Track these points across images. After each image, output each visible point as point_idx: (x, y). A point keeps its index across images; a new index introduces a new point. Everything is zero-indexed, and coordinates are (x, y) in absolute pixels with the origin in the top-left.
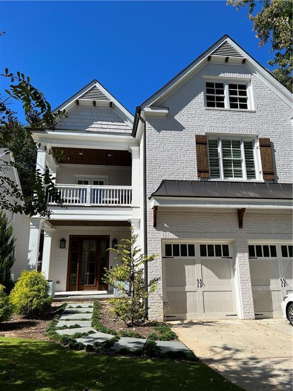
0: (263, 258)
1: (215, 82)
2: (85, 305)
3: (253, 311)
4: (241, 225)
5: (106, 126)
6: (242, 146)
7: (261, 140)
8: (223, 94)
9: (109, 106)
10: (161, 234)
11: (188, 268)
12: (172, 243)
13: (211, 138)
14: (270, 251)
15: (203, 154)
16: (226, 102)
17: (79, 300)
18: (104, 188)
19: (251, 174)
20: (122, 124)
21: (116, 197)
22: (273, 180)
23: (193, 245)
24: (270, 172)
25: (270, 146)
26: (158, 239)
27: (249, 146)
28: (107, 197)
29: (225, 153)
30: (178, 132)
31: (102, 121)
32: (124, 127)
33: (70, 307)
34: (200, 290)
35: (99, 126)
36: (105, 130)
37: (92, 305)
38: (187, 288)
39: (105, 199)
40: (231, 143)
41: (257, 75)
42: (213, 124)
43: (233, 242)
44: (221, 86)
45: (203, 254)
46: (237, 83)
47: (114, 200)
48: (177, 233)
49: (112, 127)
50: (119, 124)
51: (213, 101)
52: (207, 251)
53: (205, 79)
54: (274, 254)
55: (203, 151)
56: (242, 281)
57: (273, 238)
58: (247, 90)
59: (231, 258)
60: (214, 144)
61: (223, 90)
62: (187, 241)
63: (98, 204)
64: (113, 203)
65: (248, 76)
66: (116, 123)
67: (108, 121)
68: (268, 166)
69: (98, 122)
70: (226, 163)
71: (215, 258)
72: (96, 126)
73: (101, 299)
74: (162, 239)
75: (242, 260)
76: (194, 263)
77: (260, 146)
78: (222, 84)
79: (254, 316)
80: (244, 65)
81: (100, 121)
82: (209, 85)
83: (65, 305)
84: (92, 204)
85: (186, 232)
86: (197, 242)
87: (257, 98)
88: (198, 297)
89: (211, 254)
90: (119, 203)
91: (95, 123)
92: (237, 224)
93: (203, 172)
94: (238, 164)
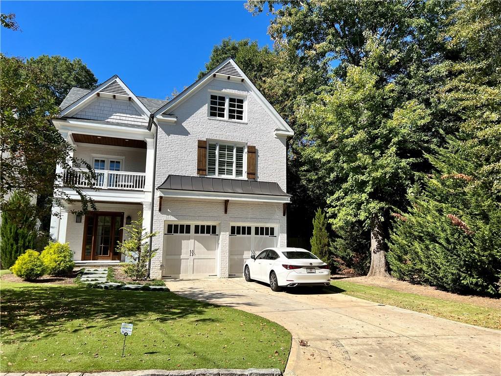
0: (241, 235)
1: (218, 95)
2: (101, 270)
3: (227, 272)
4: (226, 212)
5: (124, 118)
6: (235, 151)
7: (249, 147)
8: (224, 106)
9: (128, 99)
10: (165, 217)
11: (184, 243)
12: (173, 223)
13: (211, 143)
14: (246, 231)
15: (202, 156)
16: (226, 113)
17: (95, 266)
18: (120, 173)
19: (239, 173)
20: (139, 117)
21: (131, 182)
22: (254, 179)
23: (190, 226)
24: (252, 173)
25: (255, 153)
26: (162, 220)
27: (240, 150)
28: (122, 181)
29: (221, 156)
30: (184, 136)
31: (121, 113)
32: (141, 120)
33: (88, 271)
34: (192, 258)
35: (118, 118)
36: (123, 122)
37: (107, 269)
38: (182, 257)
39: (120, 183)
40: (226, 148)
41: (252, 93)
42: (213, 132)
43: (220, 223)
44: (223, 99)
45: (197, 232)
46: (236, 98)
47: (129, 184)
48: (177, 217)
49: (130, 119)
50: (137, 117)
51: (216, 111)
52: (200, 229)
53: (210, 92)
54: (249, 233)
55: (203, 154)
56: (222, 251)
57: (248, 221)
58: (244, 104)
59: (217, 235)
60: (213, 147)
61: (224, 103)
62: (185, 223)
63: (114, 188)
64: (127, 187)
65: (245, 93)
66: (134, 116)
67: (127, 114)
68: (251, 168)
69: (117, 114)
70: (221, 164)
71: (205, 235)
72: (115, 117)
73: (114, 266)
74: (165, 221)
75: (224, 237)
76: (189, 239)
77: (248, 152)
78: (224, 98)
79: (227, 276)
80: (243, 83)
81: (119, 113)
82: (213, 97)
83: (84, 269)
84: (109, 188)
85: (184, 216)
86: (193, 224)
87: (250, 112)
88: (190, 263)
89: (203, 232)
90: (133, 187)
91: (114, 114)
92: (223, 210)
93: (202, 170)
94: (230, 164)
